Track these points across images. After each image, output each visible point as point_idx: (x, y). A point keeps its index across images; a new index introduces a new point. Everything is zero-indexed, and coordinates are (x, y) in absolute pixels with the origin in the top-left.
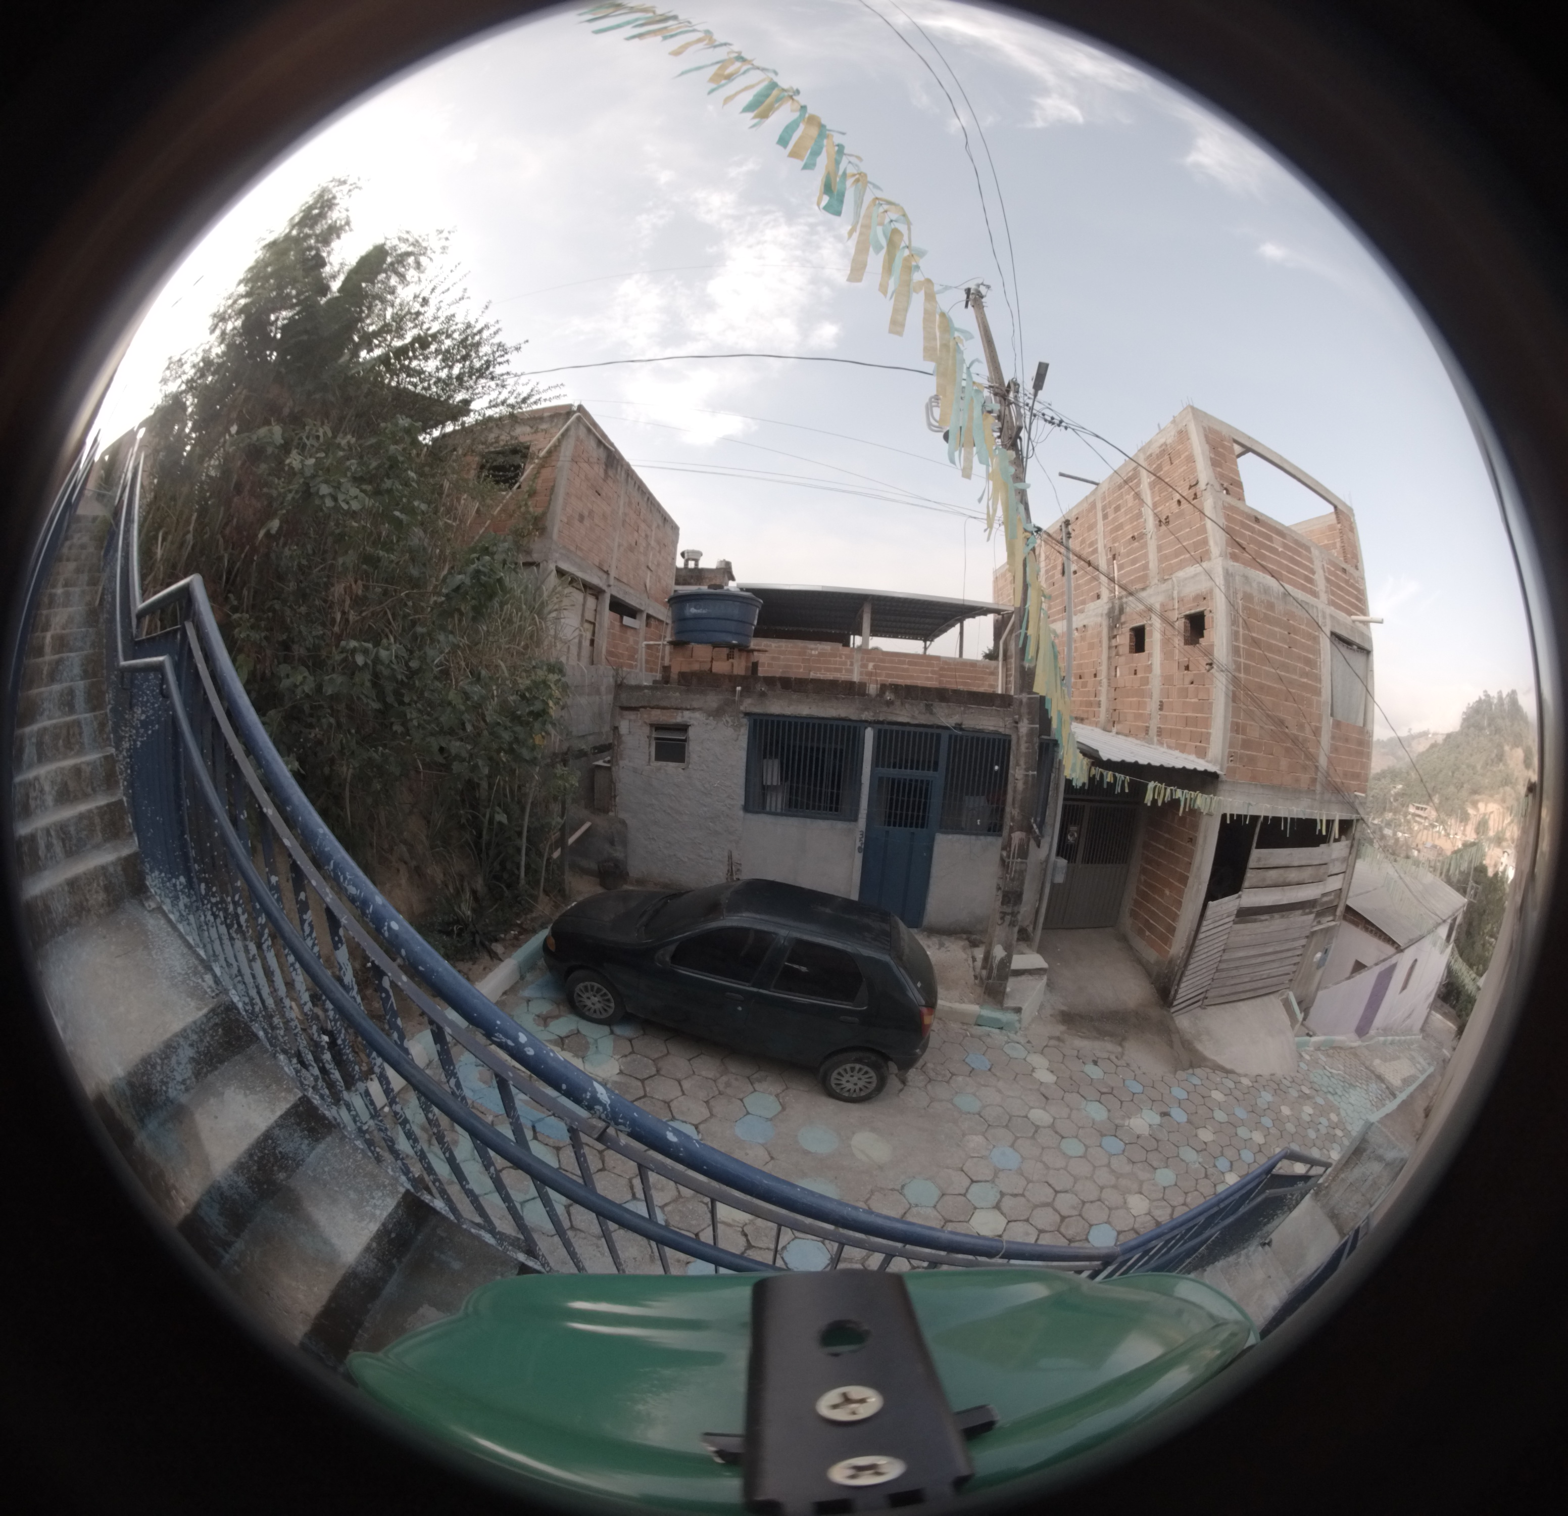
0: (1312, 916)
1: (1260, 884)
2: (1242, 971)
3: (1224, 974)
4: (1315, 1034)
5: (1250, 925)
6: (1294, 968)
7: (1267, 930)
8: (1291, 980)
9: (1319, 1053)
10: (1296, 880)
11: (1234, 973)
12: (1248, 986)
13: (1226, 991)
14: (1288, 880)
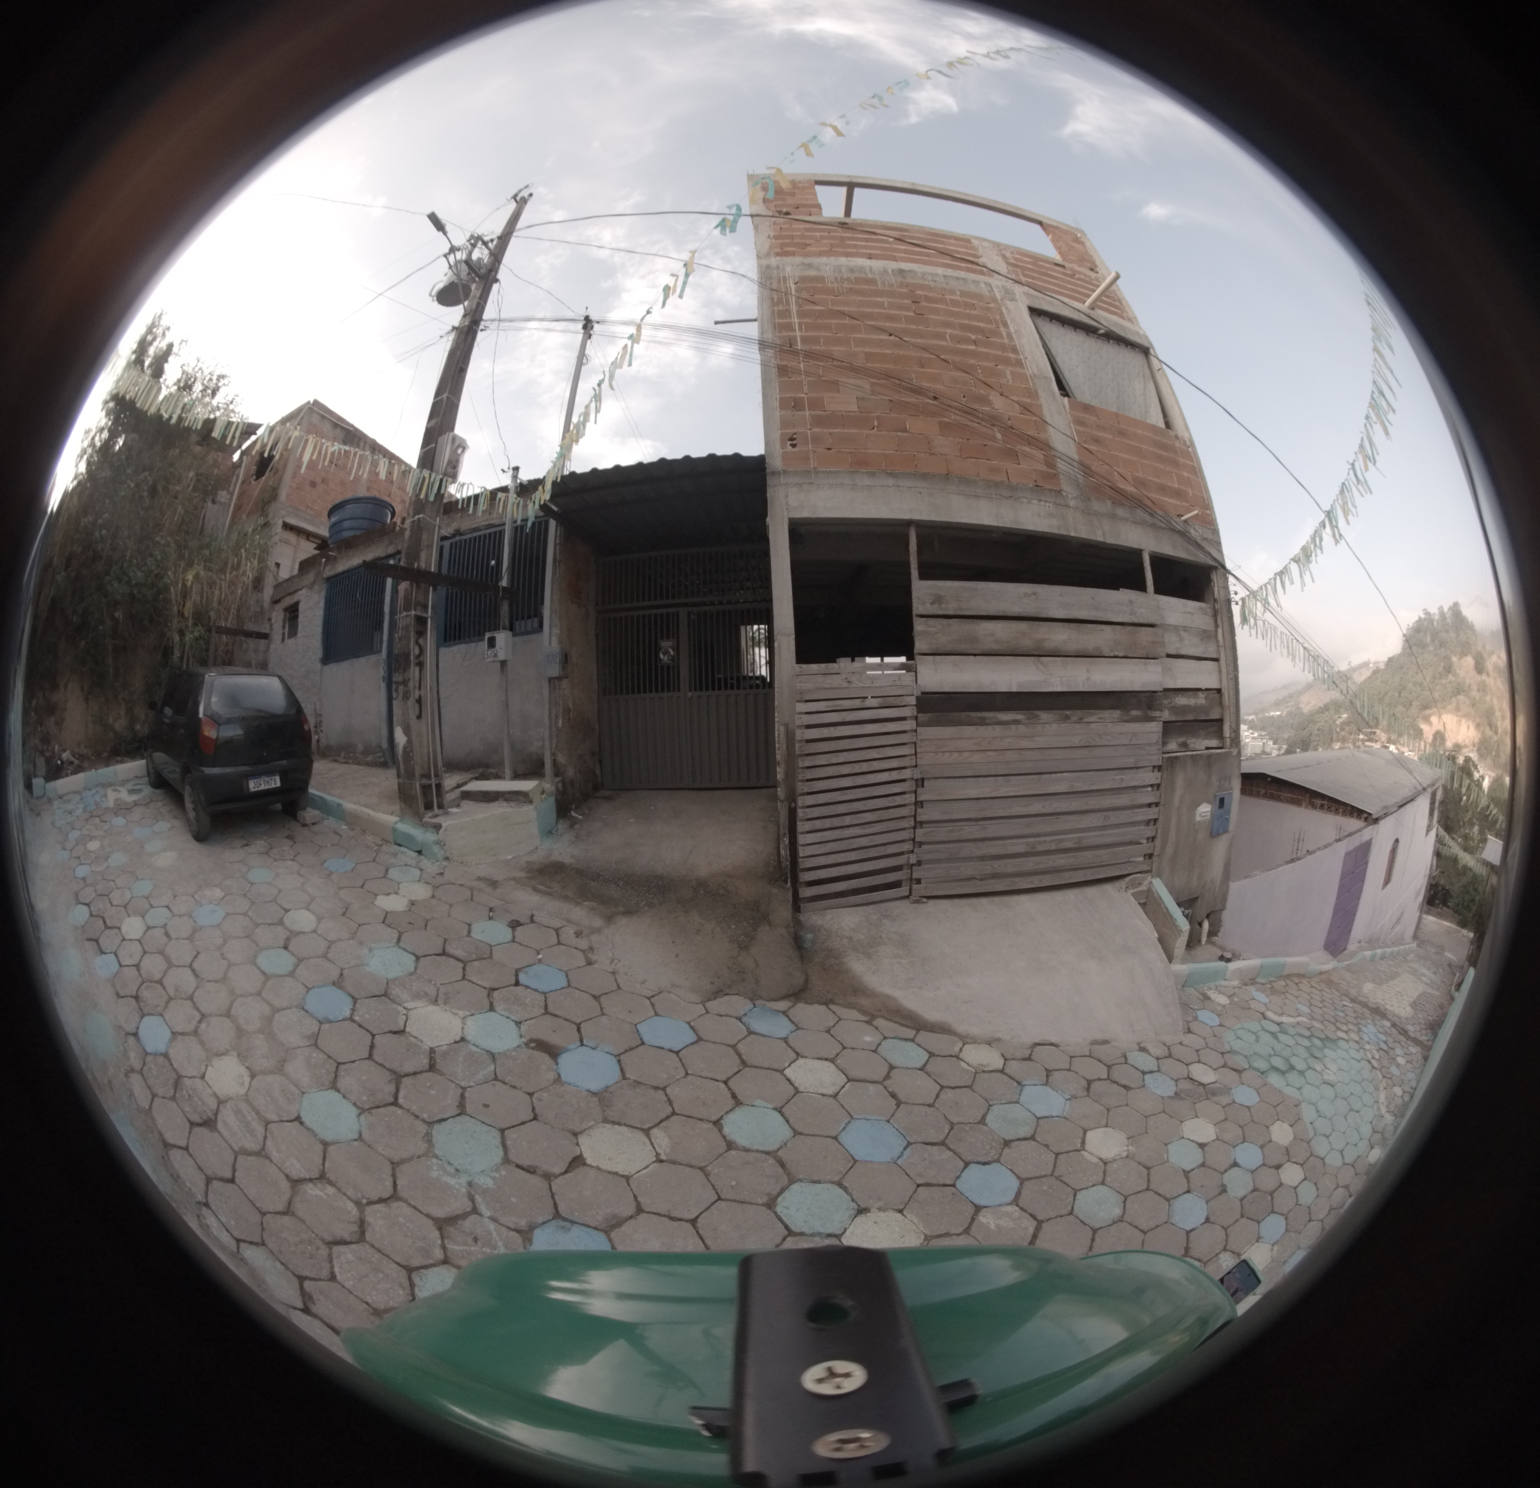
0: (1154, 728)
1: (964, 647)
2: (994, 829)
3: (942, 833)
4: (1235, 957)
5: (968, 731)
6: (1149, 832)
7: (1025, 744)
8: (1151, 856)
9: (1252, 989)
10: (1073, 647)
11: (971, 831)
12: (1030, 864)
13: (969, 869)
14: (1049, 645)
